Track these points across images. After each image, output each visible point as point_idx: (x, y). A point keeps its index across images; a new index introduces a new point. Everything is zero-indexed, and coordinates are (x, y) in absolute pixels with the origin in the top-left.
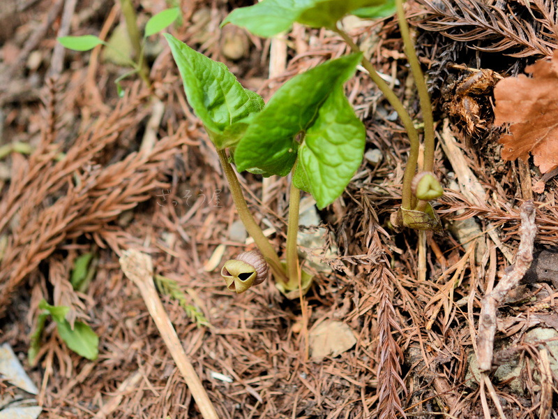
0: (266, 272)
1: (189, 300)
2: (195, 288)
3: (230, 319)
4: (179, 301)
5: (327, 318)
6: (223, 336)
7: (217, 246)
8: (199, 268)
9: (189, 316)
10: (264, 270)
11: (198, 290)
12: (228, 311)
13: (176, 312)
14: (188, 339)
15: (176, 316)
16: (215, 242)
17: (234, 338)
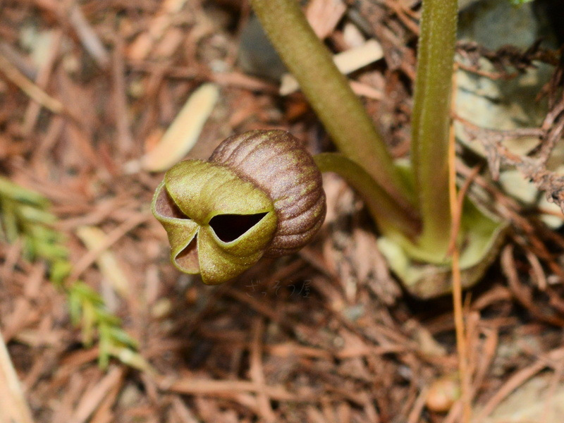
0: (315, 211)
1: (83, 263)
2: (105, 224)
3: (215, 342)
4: (49, 264)
5: (547, 370)
6: (188, 399)
7: (195, 84)
8: (129, 157)
9: (76, 321)
10: (308, 207)
11: (116, 233)
12: (210, 315)
13: (33, 303)
14: (68, 398)
15: (32, 315)
16: (190, 71)
17: (223, 409)
